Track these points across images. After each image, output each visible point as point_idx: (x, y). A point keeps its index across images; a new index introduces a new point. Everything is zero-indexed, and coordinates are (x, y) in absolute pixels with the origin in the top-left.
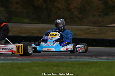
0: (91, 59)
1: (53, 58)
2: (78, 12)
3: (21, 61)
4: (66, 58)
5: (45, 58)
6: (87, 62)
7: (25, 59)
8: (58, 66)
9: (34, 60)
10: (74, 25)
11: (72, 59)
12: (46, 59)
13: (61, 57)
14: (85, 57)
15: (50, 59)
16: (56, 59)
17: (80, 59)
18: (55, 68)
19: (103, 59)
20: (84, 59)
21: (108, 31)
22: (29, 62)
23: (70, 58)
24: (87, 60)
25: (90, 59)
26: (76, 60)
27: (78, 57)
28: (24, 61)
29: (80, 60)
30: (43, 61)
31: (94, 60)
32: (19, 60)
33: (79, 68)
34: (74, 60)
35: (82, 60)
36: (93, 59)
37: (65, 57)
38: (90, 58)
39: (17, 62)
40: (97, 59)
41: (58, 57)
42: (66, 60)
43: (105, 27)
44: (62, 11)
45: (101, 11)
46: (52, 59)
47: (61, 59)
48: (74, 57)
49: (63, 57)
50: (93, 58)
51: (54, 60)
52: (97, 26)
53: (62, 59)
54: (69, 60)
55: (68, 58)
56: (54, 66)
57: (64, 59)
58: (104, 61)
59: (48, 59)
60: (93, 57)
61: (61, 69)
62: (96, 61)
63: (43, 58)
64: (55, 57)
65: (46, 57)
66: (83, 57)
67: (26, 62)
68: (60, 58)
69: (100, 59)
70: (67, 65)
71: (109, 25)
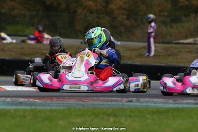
0: (167, 103)
1: (99, 100)
3: (44, 105)
4: (121, 101)
6: (162, 108)
9: (66, 103)
11: (134, 104)
12: (88, 103)
13: (113, 98)
14: (155, 100)
15: (95, 103)
16: (105, 103)
17: (147, 102)
19: (188, 103)
21: (181, 51)
23: (130, 101)
27: (142, 100)
28: (49, 106)
29: (148, 106)
30: (83, 105)
32: (40, 105)
34: (138, 104)
35: (153, 105)
36: (171, 103)
37: (119, 99)
38: (164, 101)
39: (38, 108)
40: (179, 104)
41: (107, 99)
42: (123, 104)
46: (99, 103)
47: (113, 103)
48: (134, 99)
50: (171, 101)
51: (102, 105)
52: (159, 43)
53: (117, 103)
54: (129, 105)
55: (127, 102)
57: (120, 103)
59: (91, 102)
62: (176, 106)
63: (81, 101)
64: (101, 98)
65: (86, 99)
66: (152, 100)
67: (54, 108)
68: (112, 101)
70: (132, 114)
71: (182, 41)
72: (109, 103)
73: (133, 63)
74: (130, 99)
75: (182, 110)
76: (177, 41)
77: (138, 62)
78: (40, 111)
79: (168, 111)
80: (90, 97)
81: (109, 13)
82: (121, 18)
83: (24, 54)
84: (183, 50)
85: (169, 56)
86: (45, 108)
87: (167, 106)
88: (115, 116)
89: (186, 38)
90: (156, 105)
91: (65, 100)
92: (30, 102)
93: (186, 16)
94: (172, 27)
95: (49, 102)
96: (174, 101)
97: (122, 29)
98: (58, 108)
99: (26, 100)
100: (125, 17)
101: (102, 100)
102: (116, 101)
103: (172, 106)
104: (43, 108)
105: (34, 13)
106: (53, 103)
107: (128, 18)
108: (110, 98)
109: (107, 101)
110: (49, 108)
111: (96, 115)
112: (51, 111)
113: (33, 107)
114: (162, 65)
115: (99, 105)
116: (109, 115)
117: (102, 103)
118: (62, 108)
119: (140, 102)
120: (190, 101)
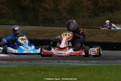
0: (81, 63)
1: (41, 61)
2: (67, 13)
3: (7, 65)
4: (54, 62)
5: (32, 62)
6: (76, 66)
7: (10, 63)
8: (45, 71)
9: (20, 64)
10: (63, 27)
11: (61, 63)
13: (49, 61)
14: (74, 61)
15: (37, 63)
16: (44, 63)
17: (69, 62)
18: (43, 73)
20: (73, 63)
21: (98, 33)
22: (15, 66)
23: (59, 62)
24: (76, 64)
25: (79, 63)
26: (65, 64)
27: (66, 61)
29: (69, 65)
30: (30, 65)
31: (83, 64)
33: (68, 73)
34: (63, 64)
35: (72, 64)
37: (53, 61)
38: (79, 61)
40: (87, 63)
42: (54, 64)
44: (50, 12)
45: (91, 11)
46: (40, 63)
48: (62, 61)
49: (51, 61)
50: (83, 62)
52: (86, 28)
53: (50, 63)
54: (58, 64)
55: (57, 62)
56: (42, 71)
57: (53, 63)
58: (94, 65)
60: (82, 60)
61: (49, 73)
62: (85, 65)
63: (30, 62)
64: (43, 61)
66: (72, 61)
67: (12, 66)
69: (90, 62)
70: (56, 70)
72: (46, 63)
74: (60, 61)
80: (36, 60)
84: (99, 32)
85: (91, 36)
90: (73, 64)
96: (85, 62)
106: (13, 64)
108: (48, 61)
109: (46, 62)
120: (94, 62)
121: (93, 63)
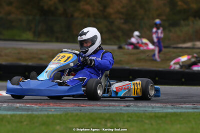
0: (165, 108)
1: (96, 105)
3: (41, 111)
4: (119, 106)
9: (63, 109)
11: (132, 108)
12: (85, 108)
13: (110, 103)
14: (153, 105)
15: (92, 108)
16: (103, 108)
17: (145, 107)
19: (186, 108)
23: (127, 106)
24: (159, 109)
27: (140, 104)
28: (46, 111)
29: (146, 110)
30: (81, 111)
32: (36, 110)
34: (136, 109)
35: (150, 109)
37: (117, 104)
39: (35, 113)
40: (177, 108)
41: (105, 103)
42: (121, 109)
43: (174, 48)
46: (96, 107)
47: (111, 108)
48: (131, 103)
50: (169, 106)
51: (99, 110)
53: (114, 108)
54: (126, 110)
55: (124, 106)
59: (88, 107)
62: (175, 110)
63: (78, 106)
65: (84, 104)
66: (150, 105)
67: (50, 113)
68: (110, 106)
69: (182, 107)
70: (129, 119)
71: (180, 45)
73: (131, 68)
74: (128, 104)
75: (180, 114)
76: (175, 46)
77: (136, 66)
78: (37, 116)
79: (166, 115)
81: (106, 17)
82: (119, 22)
83: (21, 59)
85: (168, 60)
86: (42, 113)
87: (165, 111)
88: (113, 121)
89: (184, 42)
90: (153, 109)
91: (62, 105)
92: (27, 108)
93: (184, 20)
94: (170, 31)
95: (46, 107)
96: (172, 106)
97: (119, 33)
98: (55, 113)
99: (23, 105)
100: (122, 21)
101: (100, 105)
102: (114, 106)
103: (170, 110)
104: (40, 113)
105: (31, 18)
106: (50, 109)
107: (126, 22)
109: (106, 106)
110: (46, 113)
111: (94, 120)
112: (48, 116)
113: (30, 113)
114: (161, 69)
115: (96, 109)
116: (106, 120)
117: (99, 108)
118: (59, 113)
119: (138, 107)
120: (188, 106)
121: (187, 108)
